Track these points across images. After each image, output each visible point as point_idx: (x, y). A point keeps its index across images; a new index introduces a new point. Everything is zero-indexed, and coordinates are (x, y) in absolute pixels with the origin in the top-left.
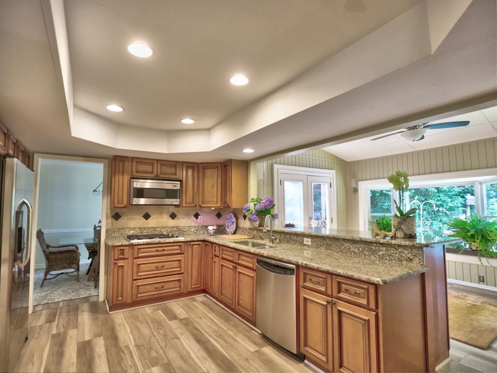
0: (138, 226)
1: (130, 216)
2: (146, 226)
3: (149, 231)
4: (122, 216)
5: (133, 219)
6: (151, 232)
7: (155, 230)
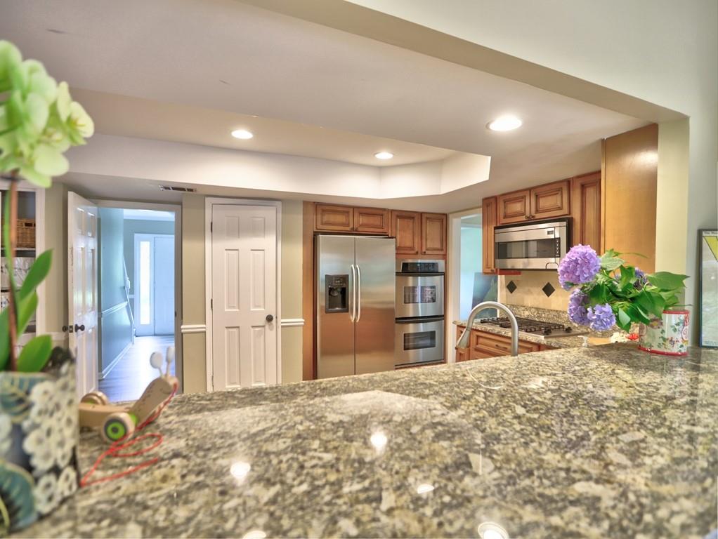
0: (536, 306)
1: (527, 288)
2: (547, 307)
3: (550, 316)
4: (518, 287)
5: (529, 292)
6: (553, 318)
7: (559, 317)
